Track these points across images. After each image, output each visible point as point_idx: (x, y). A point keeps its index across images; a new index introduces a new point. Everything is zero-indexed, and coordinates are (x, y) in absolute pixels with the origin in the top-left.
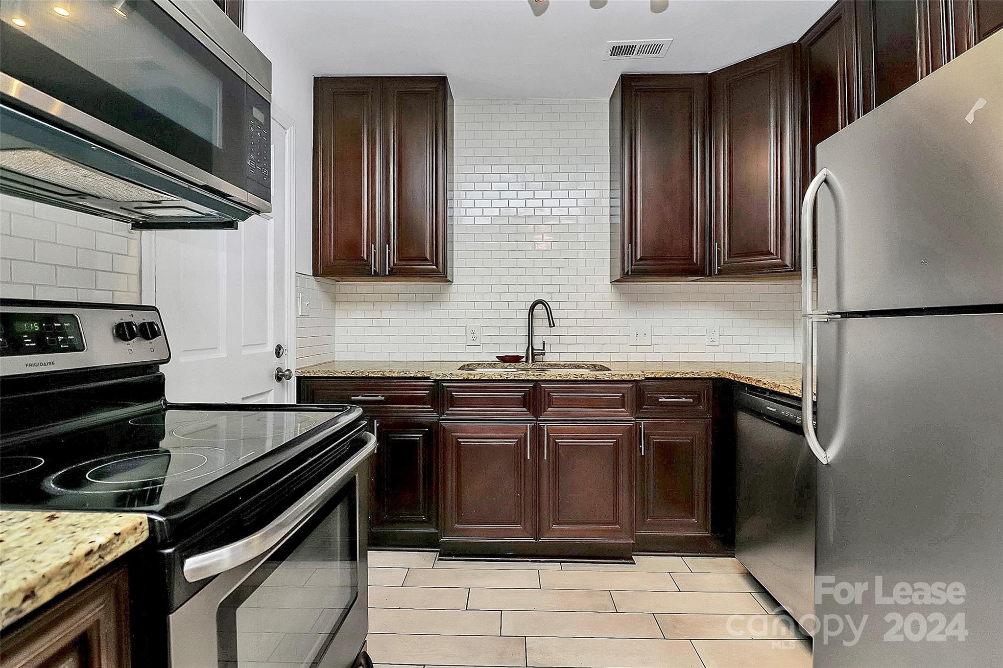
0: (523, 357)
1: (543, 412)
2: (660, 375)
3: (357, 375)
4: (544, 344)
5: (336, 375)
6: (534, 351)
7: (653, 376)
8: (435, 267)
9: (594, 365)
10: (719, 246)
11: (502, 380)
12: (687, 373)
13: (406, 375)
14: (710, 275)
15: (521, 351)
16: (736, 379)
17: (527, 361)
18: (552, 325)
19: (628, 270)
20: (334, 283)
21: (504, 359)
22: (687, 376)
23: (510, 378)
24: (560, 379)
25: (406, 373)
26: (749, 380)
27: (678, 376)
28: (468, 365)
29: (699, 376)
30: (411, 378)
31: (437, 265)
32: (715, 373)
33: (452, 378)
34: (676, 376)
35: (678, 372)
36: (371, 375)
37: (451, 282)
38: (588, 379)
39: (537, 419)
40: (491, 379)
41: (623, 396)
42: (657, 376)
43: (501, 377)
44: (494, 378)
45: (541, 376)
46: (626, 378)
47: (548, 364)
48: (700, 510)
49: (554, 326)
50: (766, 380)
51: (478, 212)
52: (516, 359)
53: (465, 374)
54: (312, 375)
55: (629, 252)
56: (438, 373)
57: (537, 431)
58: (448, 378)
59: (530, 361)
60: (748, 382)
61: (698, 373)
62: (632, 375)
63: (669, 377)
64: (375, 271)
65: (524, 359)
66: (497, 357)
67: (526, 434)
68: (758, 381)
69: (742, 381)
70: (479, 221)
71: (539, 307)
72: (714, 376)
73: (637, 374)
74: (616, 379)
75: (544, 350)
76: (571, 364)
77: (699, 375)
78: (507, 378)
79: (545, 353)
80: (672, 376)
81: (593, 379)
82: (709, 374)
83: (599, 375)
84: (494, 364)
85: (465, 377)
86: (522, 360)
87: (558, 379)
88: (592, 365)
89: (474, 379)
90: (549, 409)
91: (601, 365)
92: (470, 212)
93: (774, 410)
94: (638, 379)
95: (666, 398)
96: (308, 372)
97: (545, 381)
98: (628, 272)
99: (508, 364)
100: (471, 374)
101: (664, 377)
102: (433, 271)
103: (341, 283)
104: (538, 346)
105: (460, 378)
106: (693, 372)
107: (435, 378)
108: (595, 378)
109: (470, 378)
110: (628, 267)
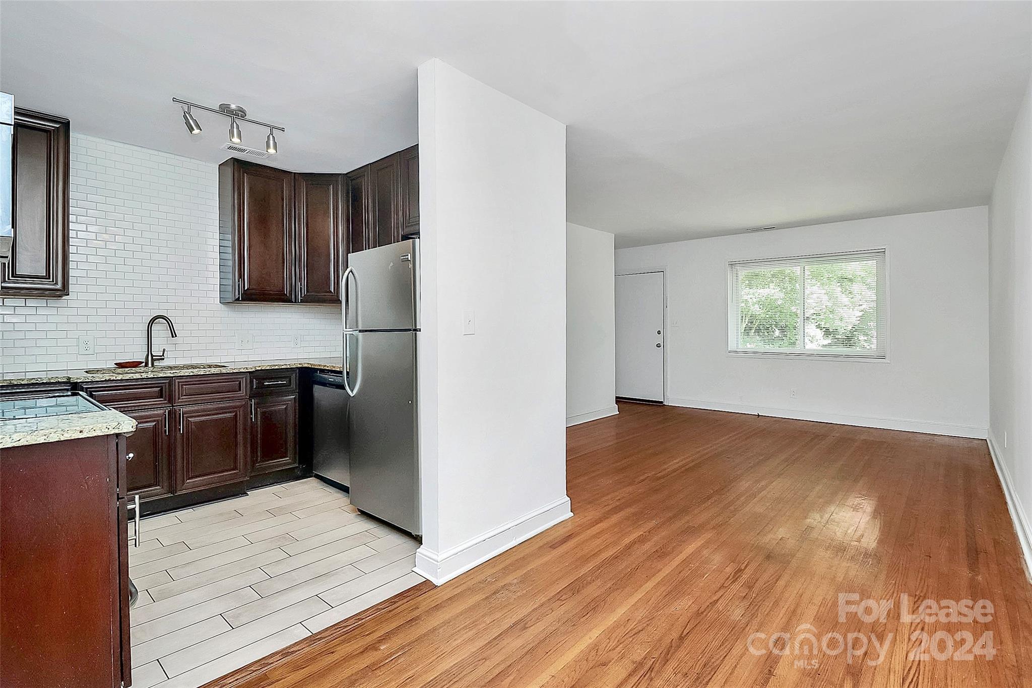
0: (143, 362)
1: (178, 399)
4: (164, 350)
6: (154, 358)
7: (260, 368)
9: (209, 365)
10: (301, 285)
11: (143, 379)
12: (282, 366)
14: (295, 302)
15: (140, 357)
16: (313, 367)
18: (174, 336)
21: (120, 365)
24: (193, 374)
26: (320, 366)
29: (290, 367)
32: (300, 364)
34: (276, 368)
35: (276, 365)
38: (214, 373)
39: (172, 405)
41: (240, 384)
42: (263, 369)
43: (142, 376)
45: (176, 374)
46: (242, 370)
48: (291, 451)
49: (176, 336)
50: (329, 365)
52: (136, 364)
55: (239, 284)
56: (77, 377)
57: (174, 414)
58: (90, 380)
59: (150, 365)
60: (319, 368)
61: (289, 365)
62: (247, 368)
63: (271, 368)
65: (144, 364)
66: (114, 364)
67: (164, 418)
68: (325, 366)
71: (160, 321)
72: (299, 366)
73: (251, 367)
74: (235, 371)
75: (163, 355)
76: (188, 366)
78: (147, 377)
79: (165, 358)
80: (273, 367)
81: (220, 373)
82: (297, 365)
83: (223, 371)
84: (114, 370)
85: (107, 378)
86: (141, 365)
87: (190, 374)
89: (116, 379)
90: (183, 397)
91: (217, 365)
94: (251, 370)
95: (268, 382)
97: (179, 377)
98: (239, 297)
99: (129, 369)
101: (268, 368)
104: (156, 352)
105: (102, 380)
106: (286, 365)
107: (76, 381)
109: (112, 379)
110: (239, 294)
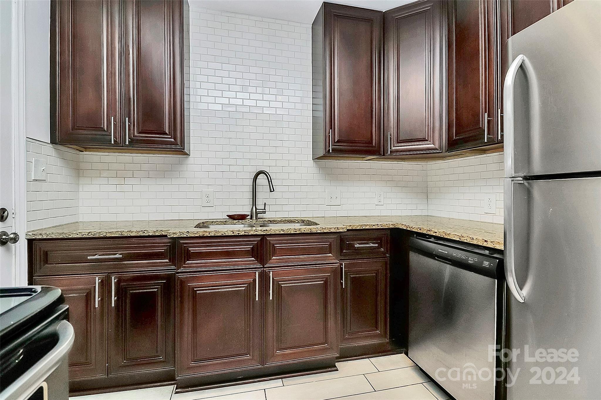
0: (249, 215)
1: (268, 260)
2: (355, 227)
3: (94, 235)
4: (265, 205)
5: (71, 237)
6: (257, 211)
8: (173, 140)
10: (390, 134)
11: (234, 236)
12: (374, 225)
13: (144, 234)
14: (384, 155)
15: (246, 211)
16: (408, 229)
17: (251, 218)
18: (272, 190)
19: (330, 149)
20: (78, 152)
21: (232, 217)
22: (374, 227)
23: (241, 234)
24: (283, 233)
25: (145, 233)
26: (420, 229)
27: (368, 227)
28: (203, 222)
29: (382, 228)
30: (149, 236)
31: (175, 139)
32: (392, 224)
33: (188, 236)
34: (366, 228)
35: (368, 225)
36: (108, 235)
37: (187, 154)
38: (305, 232)
39: (263, 266)
40: (224, 235)
41: (330, 245)
42: (353, 228)
43: (233, 233)
44: (227, 234)
45: (266, 231)
46: (333, 230)
47: (269, 220)
48: (381, 324)
49: (274, 191)
51: (211, 100)
52: (242, 217)
53: (201, 232)
54: (45, 237)
55: (330, 135)
56: (175, 231)
57: (264, 277)
58: (185, 236)
59: (254, 218)
61: (381, 225)
62: (338, 228)
63: (361, 228)
64: (115, 141)
65: (249, 217)
66: (227, 216)
67: (255, 280)
68: (429, 231)
69: (413, 230)
70: (211, 107)
71: (261, 176)
72: (391, 226)
73: (342, 226)
74: (326, 231)
75: (265, 209)
76: (285, 220)
77: (381, 226)
78: (238, 234)
79: (265, 212)
80: (364, 227)
81: (309, 232)
82: (389, 225)
83: (313, 229)
84: (225, 221)
85: (201, 234)
86: (247, 218)
87: (281, 233)
88: (301, 220)
89: (209, 235)
90: (273, 257)
91: (308, 220)
92: (204, 99)
93: (447, 252)
94: (342, 231)
95: (359, 244)
96: (41, 234)
97: (270, 235)
98: (329, 150)
99: (237, 221)
100: (206, 232)
101: (358, 228)
102: (171, 143)
103: (85, 153)
104: (260, 206)
105: (196, 236)
106: (378, 224)
107: (172, 236)
108: (311, 231)
109: (205, 235)
110: (329, 147)
